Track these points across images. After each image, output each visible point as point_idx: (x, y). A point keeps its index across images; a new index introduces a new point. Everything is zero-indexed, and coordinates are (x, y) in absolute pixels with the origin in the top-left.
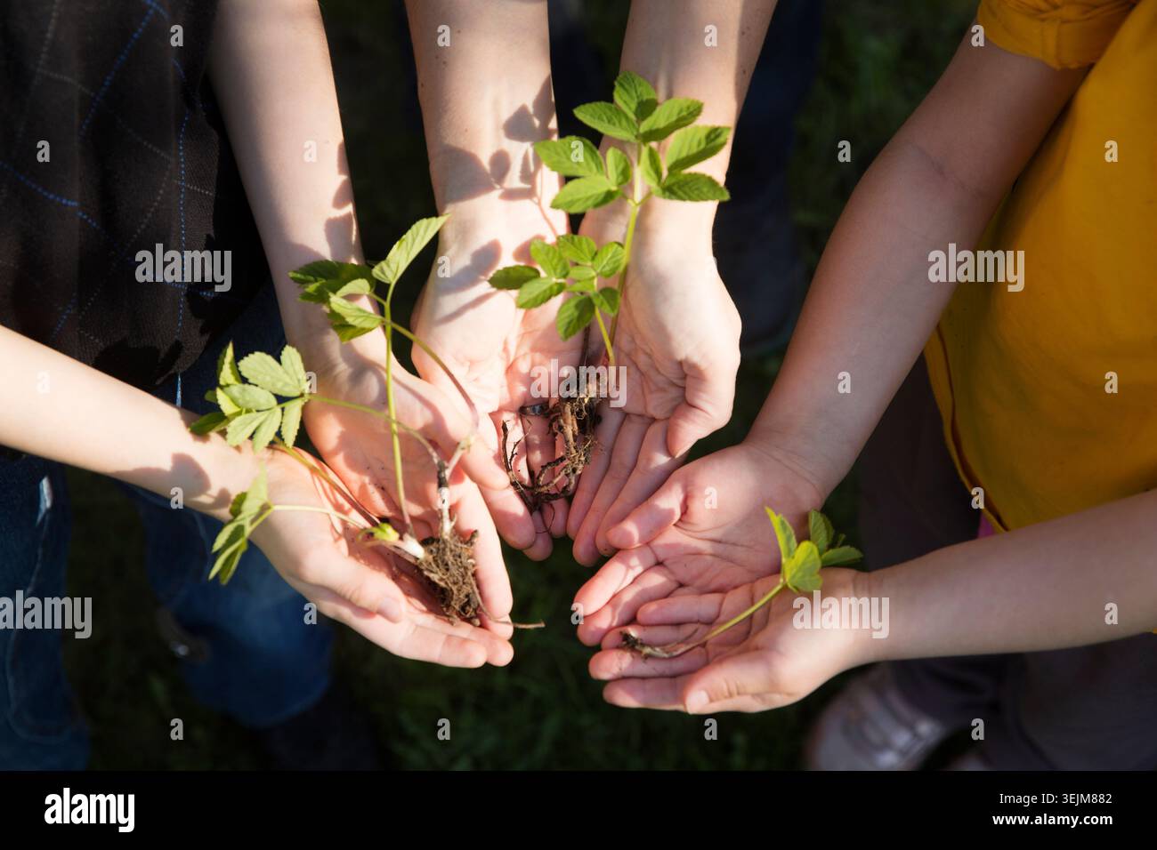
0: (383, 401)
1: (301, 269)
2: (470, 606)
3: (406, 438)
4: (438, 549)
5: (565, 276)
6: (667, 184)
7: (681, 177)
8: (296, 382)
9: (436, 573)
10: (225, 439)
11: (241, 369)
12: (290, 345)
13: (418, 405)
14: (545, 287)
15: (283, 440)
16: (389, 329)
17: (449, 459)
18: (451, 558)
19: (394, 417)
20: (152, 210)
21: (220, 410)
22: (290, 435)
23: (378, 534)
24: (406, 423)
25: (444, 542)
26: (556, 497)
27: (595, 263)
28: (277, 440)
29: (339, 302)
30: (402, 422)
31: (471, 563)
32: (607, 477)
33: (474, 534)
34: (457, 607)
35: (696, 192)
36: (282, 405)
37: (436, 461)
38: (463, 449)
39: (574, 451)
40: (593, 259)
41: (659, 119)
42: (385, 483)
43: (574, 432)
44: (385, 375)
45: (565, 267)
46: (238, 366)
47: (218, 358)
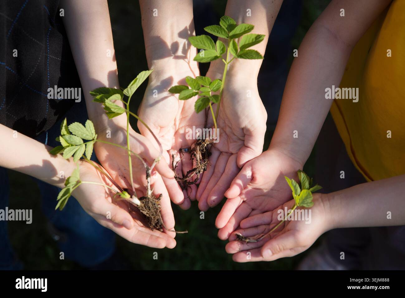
0: (125, 142)
1: (94, 90)
2: (159, 224)
3: (134, 157)
4: (146, 202)
5: (198, 90)
6: (239, 54)
7: (245, 52)
8: (91, 134)
9: (145, 211)
10: (63, 156)
11: (69, 129)
12: (89, 120)
13: (138, 144)
14: (191, 93)
15: (86, 157)
16: (128, 114)
17: (151, 166)
18: (151, 205)
19: (129, 149)
20: (36, 66)
21: (61, 145)
22: (89, 155)
23: (122, 196)
24: (133, 151)
25: (148, 199)
26: (192, 183)
27: (211, 86)
28: (84, 157)
29: (109, 103)
30: (132, 151)
31: (159, 207)
32: (213, 177)
33: (160, 195)
34: (154, 224)
35: (251, 57)
36: (86, 143)
37: (145, 166)
38: (156, 162)
39: (199, 164)
40: (210, 85)
41: (237, 30)
42: (126, 176)
43: (200, 158)
44: (126, 133)
45: (199, 86)
46: (68, 128)
47: (61, 124)
